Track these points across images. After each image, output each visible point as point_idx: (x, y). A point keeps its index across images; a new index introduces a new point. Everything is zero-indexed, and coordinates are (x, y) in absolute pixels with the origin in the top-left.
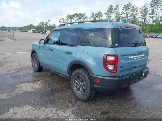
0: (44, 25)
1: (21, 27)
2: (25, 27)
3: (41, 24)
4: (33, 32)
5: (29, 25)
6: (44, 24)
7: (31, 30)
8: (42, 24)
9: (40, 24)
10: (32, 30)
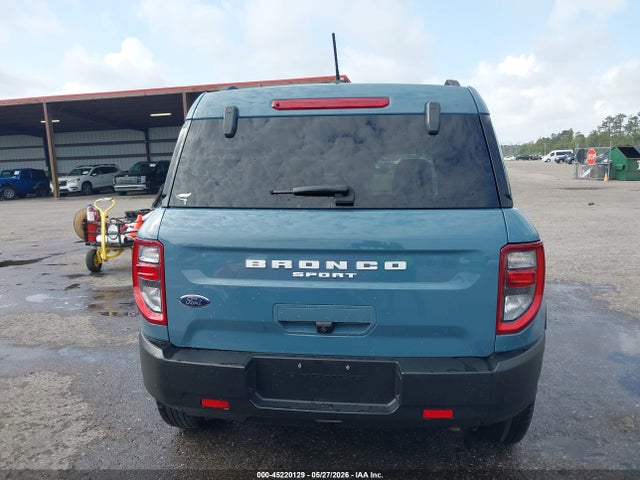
0: (622, 129)
1: (527, 142)
2: (542, 141)
3: (612, 124)
4: (558, 162)
5: (557, 133)
6: (625, 122)
7: (552, 155)
8: (616, 123)
9: (605, 125)
10: (558, 153)
